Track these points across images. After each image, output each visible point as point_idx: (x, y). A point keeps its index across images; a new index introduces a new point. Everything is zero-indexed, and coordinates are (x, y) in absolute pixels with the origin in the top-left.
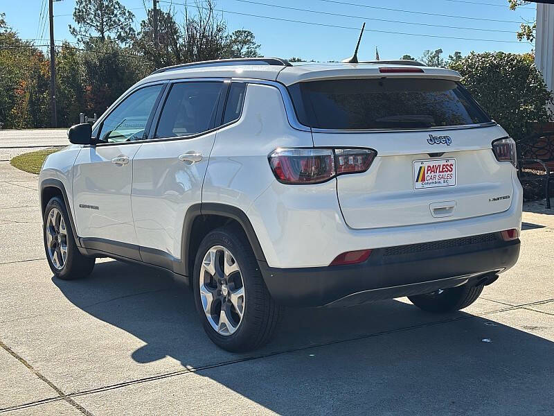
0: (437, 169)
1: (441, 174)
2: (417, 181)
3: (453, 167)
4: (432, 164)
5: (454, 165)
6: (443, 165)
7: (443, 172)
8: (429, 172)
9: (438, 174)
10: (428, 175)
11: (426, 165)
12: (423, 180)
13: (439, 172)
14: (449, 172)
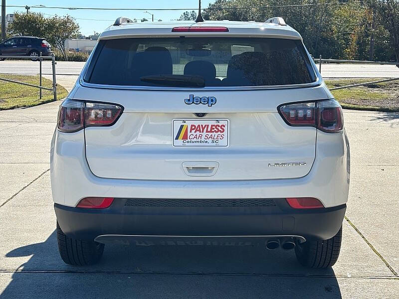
0: (203, 129)
1: (210, 134)
2: (177, 138)
3: (225, 128)
4: (197, 123)
5: (226, 127)
6: (212, 126)
7: (211, 131)
8: (194, 131)
9: (204, 134)
10: (192, 134)
11: (189, 124)
12: (185, 137)
13: (207, 131)
14: (219, 133)
